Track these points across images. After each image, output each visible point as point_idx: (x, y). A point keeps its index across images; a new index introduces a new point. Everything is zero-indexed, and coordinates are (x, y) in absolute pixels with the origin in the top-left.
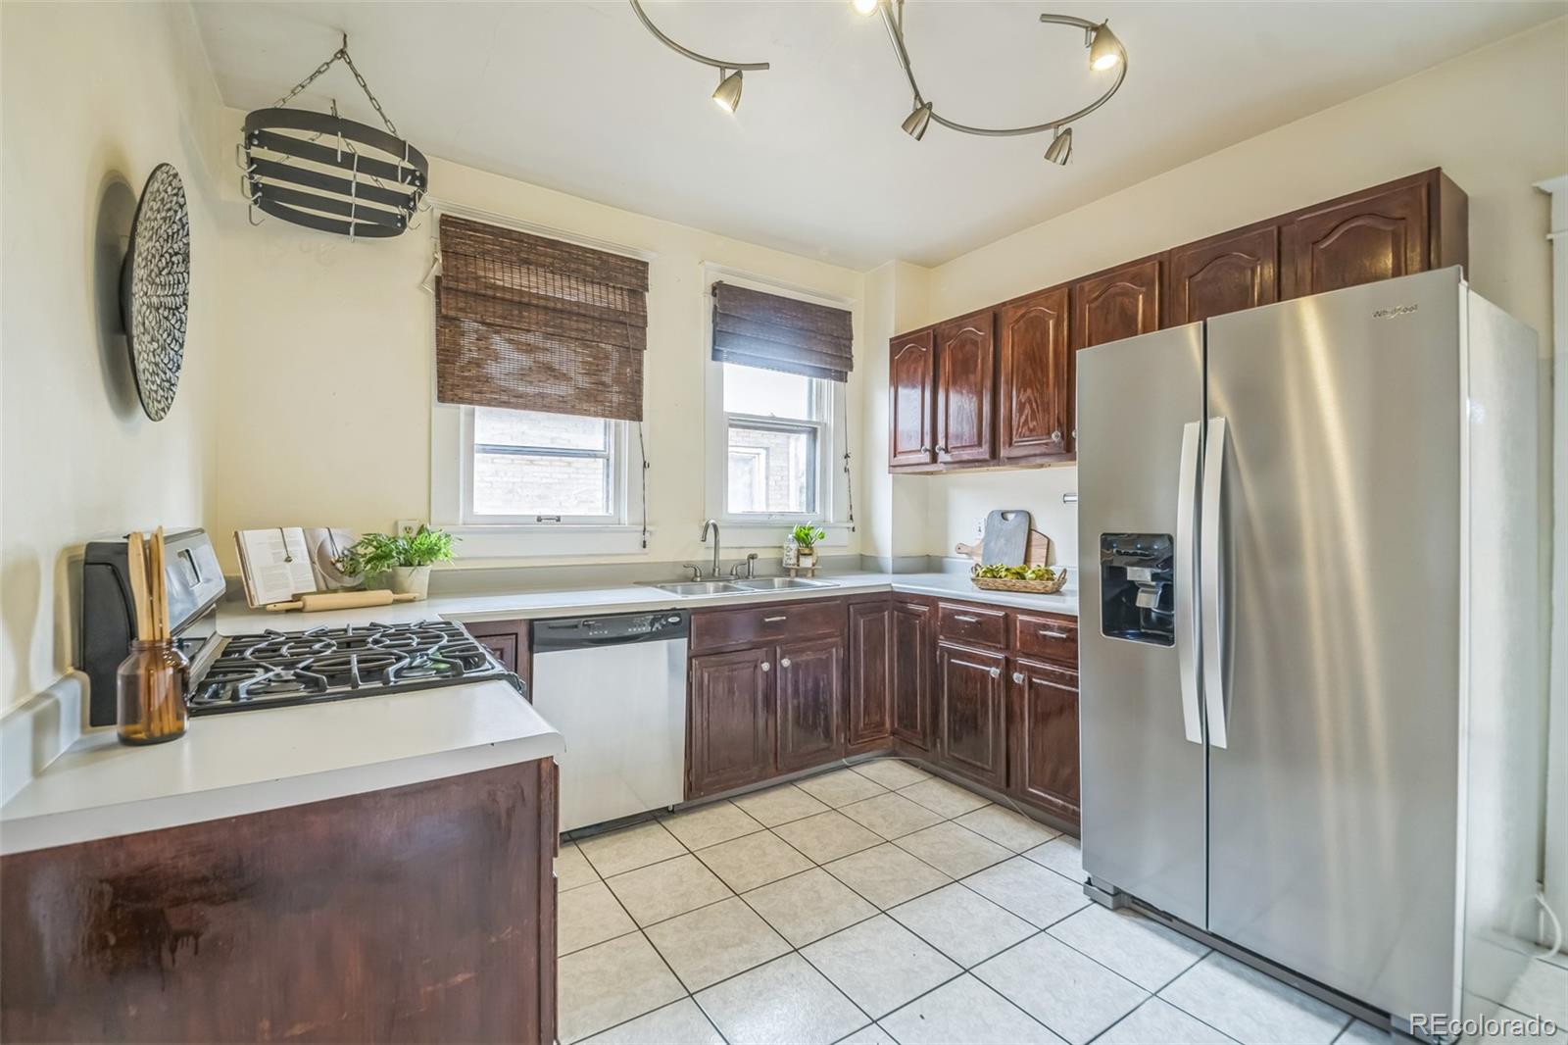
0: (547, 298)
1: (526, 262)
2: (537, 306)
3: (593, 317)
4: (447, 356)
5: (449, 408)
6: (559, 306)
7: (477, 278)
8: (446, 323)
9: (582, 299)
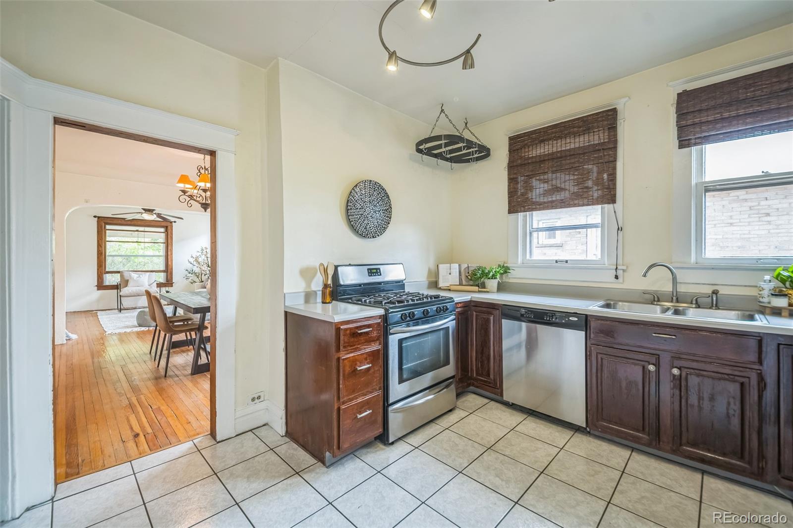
0: (553, 153)
1: (543, 141)
2: (548, 160)
3: (580, 154)
4: (512, 193)
5: (513, 216)
6: (559, 155)
7: (521, 158)
8: (512, 180)
9: (572, 146)
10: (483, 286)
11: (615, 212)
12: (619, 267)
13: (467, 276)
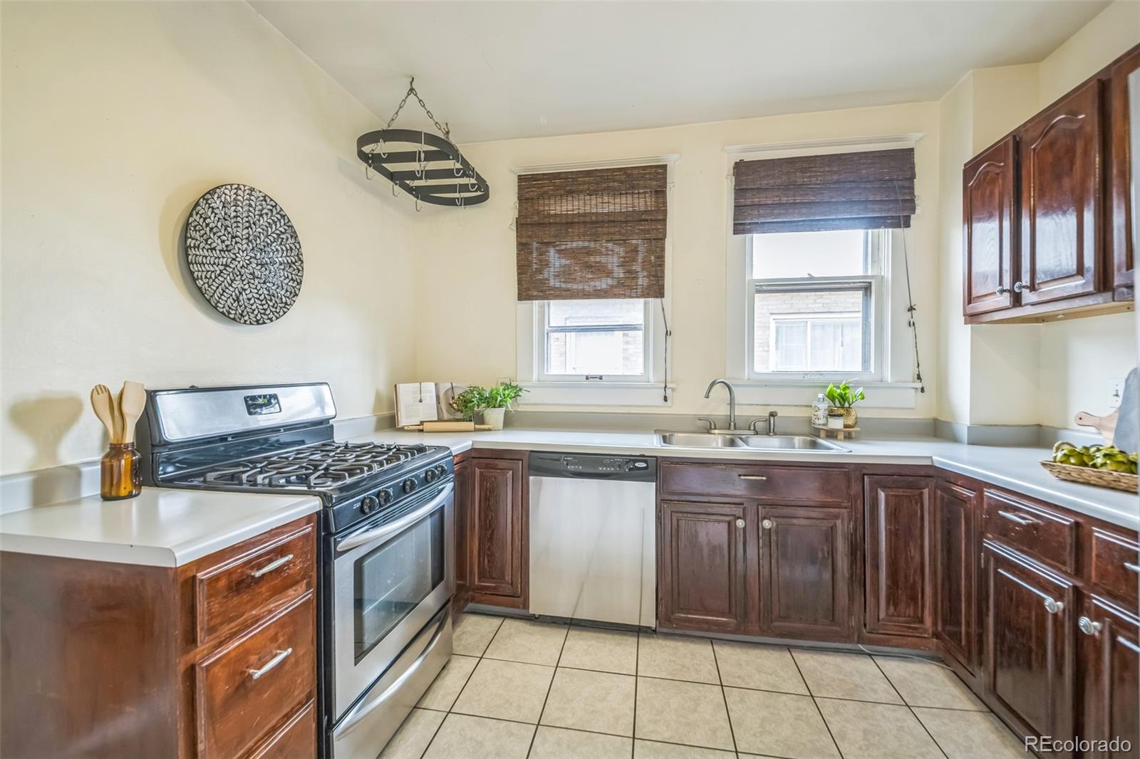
0: (585, 215)
1: (570, 193)
2: (578, 223)
3: (620, 221)
4: (523, 267)
5: (526, 304)
6: (594, 218)
7: (538, 213)
8: (523, 247)
9: (612, 208)
10: (480, 419)
11: (663, 309)
12: (668, 385)
13: (451, 405)
